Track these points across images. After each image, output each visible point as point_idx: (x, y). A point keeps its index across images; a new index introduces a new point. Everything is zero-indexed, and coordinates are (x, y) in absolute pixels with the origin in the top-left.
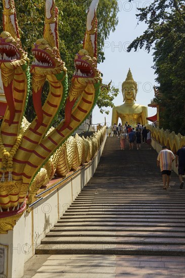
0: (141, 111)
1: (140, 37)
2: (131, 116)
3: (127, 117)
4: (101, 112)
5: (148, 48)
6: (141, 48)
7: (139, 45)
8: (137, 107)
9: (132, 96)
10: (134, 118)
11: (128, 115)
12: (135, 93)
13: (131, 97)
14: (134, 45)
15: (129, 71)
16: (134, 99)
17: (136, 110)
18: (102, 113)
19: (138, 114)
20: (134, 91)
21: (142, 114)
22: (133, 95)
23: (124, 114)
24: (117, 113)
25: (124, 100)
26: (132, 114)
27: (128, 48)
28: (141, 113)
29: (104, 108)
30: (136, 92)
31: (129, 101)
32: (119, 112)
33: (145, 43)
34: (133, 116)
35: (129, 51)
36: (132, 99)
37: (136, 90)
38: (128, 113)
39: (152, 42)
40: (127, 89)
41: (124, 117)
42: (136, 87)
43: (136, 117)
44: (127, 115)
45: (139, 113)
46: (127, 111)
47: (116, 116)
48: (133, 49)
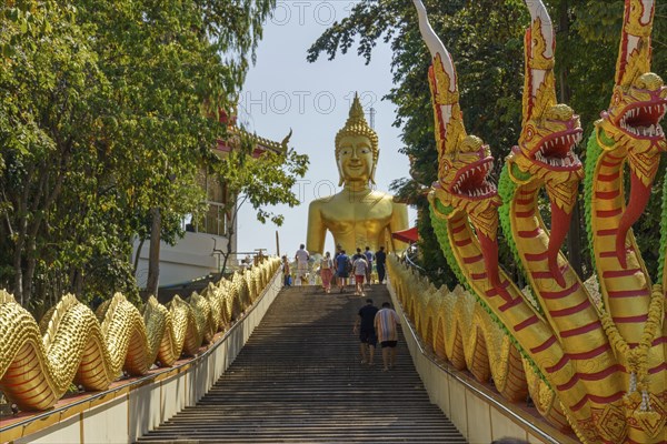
0: (389, 212)
1: (344, 21)
2: (359, 228)
3: (349, 229)
4: (261, 218)
5: (365, 50)
6: (344, 51)
7: (340, 43)
8: (377, 201)
9: (362, 169)
10: (368, 232)
11: (353, 223)
12: (371, 162)
13: (360, 172)
14: (327, 43)
15: (356, 100)
16: (370, 178)
17: (375, 210)
18: (264, 222)
19: (380, 221)
20: (370, 156)
21: (393, 220)
22: (367, 168)
23: (341, 220)
24: (322, 216)
25: (342, 180)
26: (364, 221)
27: (310, 51)
28: (390, 218)
29: (267, 208)
30: (375, 161)
31: (357, 184)
32: (328, 214)
33: (357, 38)
34: (365, 226)
35: (312, 58)
36: (365, 178)
37: (376, 154)
38: (351, 217)
39: (378, 34)
40: (349, 150)
41: (341, 228)
42: (374, 144)
43: (374, 228)
44: (350, 222)
45: (382, 216)
46: (348, 214)
47: (318, 227)
48: (324, 54)
